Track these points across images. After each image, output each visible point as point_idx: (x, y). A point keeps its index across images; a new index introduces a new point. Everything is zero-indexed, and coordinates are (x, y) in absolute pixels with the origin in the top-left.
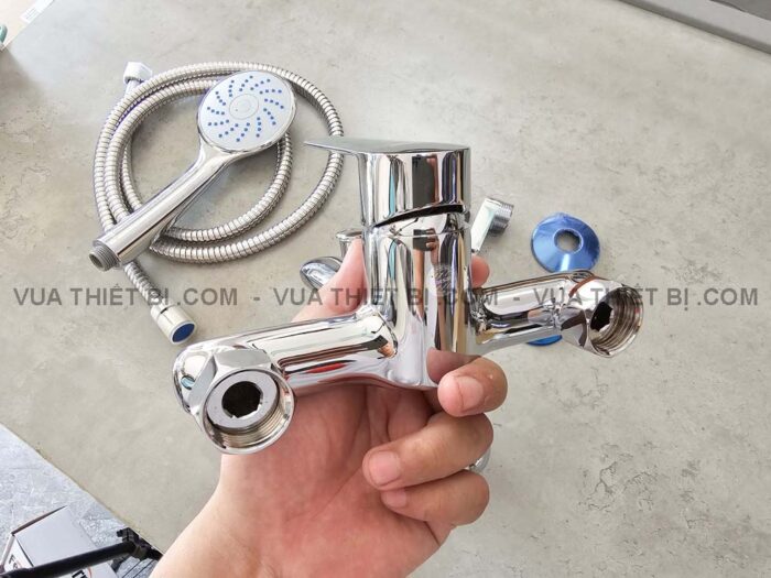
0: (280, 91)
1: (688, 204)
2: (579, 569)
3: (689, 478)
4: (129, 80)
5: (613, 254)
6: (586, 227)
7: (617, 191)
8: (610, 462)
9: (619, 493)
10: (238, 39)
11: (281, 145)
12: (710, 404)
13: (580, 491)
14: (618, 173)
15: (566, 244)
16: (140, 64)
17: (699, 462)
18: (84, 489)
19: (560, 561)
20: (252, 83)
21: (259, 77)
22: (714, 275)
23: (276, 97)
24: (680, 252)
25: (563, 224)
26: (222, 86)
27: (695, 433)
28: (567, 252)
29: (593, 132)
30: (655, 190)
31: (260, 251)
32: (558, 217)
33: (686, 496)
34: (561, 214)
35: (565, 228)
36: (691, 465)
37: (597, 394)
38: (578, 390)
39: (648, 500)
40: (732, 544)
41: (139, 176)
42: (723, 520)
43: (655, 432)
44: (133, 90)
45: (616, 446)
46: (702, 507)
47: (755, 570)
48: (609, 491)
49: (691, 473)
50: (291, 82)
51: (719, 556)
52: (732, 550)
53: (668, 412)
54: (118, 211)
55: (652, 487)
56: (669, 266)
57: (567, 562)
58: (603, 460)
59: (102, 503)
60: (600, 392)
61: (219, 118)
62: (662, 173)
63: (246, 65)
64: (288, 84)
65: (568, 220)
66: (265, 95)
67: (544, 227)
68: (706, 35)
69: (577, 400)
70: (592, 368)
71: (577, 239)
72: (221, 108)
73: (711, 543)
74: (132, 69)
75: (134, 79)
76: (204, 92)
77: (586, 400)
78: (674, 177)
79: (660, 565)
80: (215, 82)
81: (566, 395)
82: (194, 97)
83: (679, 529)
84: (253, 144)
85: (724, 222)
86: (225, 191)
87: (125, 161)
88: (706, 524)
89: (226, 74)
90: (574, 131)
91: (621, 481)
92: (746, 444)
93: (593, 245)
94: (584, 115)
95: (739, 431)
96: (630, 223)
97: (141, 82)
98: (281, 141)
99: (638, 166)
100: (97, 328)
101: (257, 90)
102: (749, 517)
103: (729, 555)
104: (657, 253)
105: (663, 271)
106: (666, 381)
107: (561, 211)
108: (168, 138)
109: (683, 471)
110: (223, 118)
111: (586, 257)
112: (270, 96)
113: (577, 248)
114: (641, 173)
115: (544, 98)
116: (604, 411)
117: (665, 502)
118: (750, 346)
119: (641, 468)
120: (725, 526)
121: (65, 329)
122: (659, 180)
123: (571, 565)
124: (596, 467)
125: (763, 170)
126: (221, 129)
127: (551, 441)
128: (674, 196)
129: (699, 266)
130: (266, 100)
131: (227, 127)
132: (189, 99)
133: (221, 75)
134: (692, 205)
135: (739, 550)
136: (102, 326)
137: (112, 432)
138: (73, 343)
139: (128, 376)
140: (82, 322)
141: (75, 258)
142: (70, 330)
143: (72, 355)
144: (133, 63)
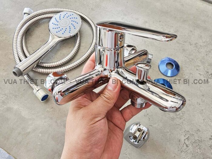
0: (77, 18)
1: (206, 54)
4: (25, 14)
5: (184, 70)
6: (175, 61)
7: (184, 50)
8: (187, 137)
9: (190, 147)
11: (77, 35)
13: (178, 147)
14: (184, 45)
15: (169, 67)
16: (29, 8)
20: (67, 15)
21: (69, 14)
23: (75, 20)
25: (168, 60)
26: (57, 16)
28: (170, 69)
30: (195, 50)
31: (71, 70)
32: (166, 58)
35: (169, 62)
39: (199, 148)
41: (28, 45)
43: (200, 126)
44: (26, 17)
45: (188, 131)
48: (187, 146)
50: (80, 15)
53: (204, 120)
54: (22, 57)
55: (200, 144)
56: (201, 73)
58: (185, 136)
60: (183, 114)
61: (57, 26)
62: (197, 45)
63: (64, 9)
64: (79, 16)
65: (170, 59)
66: (72, 19)
67: (162, 62)
69: (175, 117)
71: (173, 65)
72: (57, 23)
74: (26, 10)
75: (27, 13)
76: (51, 18)
80: (54, 15)
82: (47, 19)
84: (67, 35)
86: (58, 50)
87: (24, 40)
89: (58, 12)
91: (191, 143)
93: (177, 67)
94: (173, 27)
96: (188, 60)
97: (29, 14)
98: (77, 34)
99: (190, 42)
100: (14, 97)
101: (69, 18)
104: (197, 70)
105: (199, 75)
106: (202, 110)
107: (167, 56)
108: (38, 32)
109: (210, 138)
110: (58, 27)
111: (176, 71)
112: (73, 20)
113: (173, 68)
114: (191, 45)
115: (160, 21)
116: (184, 120)
117: (205, 149)
119: (197, 138)
121: (2, 98)
122: (196, 47)
124: (183, 138)
126: (57, 30)
128: (201, 52)
129: (210, 74)
130: (72, 21)
131: (59, 29)
132: (45, 20)
133: (56, 12)
134: (207, 54)
136: (16, 96)
137: (19, 133)
138: (5, 102)
139: (25, 113)
140: (8, 95)
141: (6, 73)
142: (4, 98)
143: (5, 107)
144: (27, 8)
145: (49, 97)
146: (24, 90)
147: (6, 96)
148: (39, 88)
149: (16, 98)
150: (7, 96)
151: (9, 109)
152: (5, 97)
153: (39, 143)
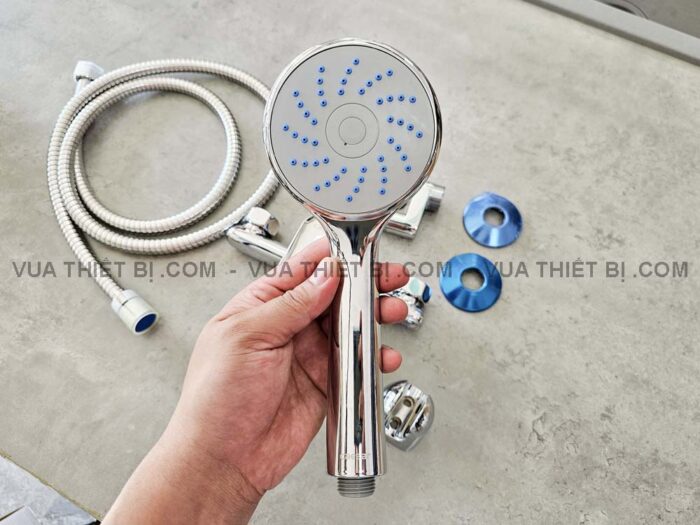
1: (594, 180)
2: (518, 513)
3: (607, 421)
4: (79, 78)
5: (535, 226)
6: (512, 204)
7: (535, 170)
8: (541, 413)
9: (550, 441)
10: (185, 37)
12: (621, 355)
13: (516, 442)
14: (534, 154)
15: (494, 219)
16: (90, 63)
17: (614, 406)
18: (46, 483)
19: (503, 507)
22: (618, 241)
24: (590, 222)
25: (490, 202)
27: (610, 381)
28: (494, 226)
29: (512, 118)
30: (566, 168)
32: (485, 196)
33: (605, 437)
34: (488, 193)
35: (492, 206)
36: (608, 410)
37: (526, 353)
38: (509, 351)
39: (574, 444)
40: (645, 476)
42: (636, 456)
43: (576, 382)
44: (83, 89)
45: (544, 398)
46: (619, 446)
47: (664, 497)
48: (540, 439)
49: (609, 417)
51: (635, 488)
52: (646, 482)
53: (587, 365)
55: (576, 432)
56: (581, 235)
57: (508, 508)
58: (534, 412)
59: (65, 496)
60: (529, 350)
62: (572, 154)
65: (496, 198)
67: (475, 206)
68: (601, 32)
69: (509, 360)
70: (522, 329)
71: (503, 215)
73: (627, 477)
74: (82, 68)
75: (85, 77)
77: (517, 358)
78: (582, 156)
79: (587, 501)
81: (500, 356)
82: (144, 94)
83: (600, 467)
85: (624, 194)
87: (77, 158)
88: (623, 460)
90: (495, 118)
91: (551, 430)
92: (651, 387)
93: (516, 218)
94: (503, 104)
95: (645, 376)
96: (546, 199)
97: (92, 80)
99: (552, 148)
100: (53, 322)
102: (657, 451)
103: (642, 486)
104: (571, 225)
105: (576, 240)
106: (583, 337)
107: (487, 190)
108: (119, 133)
109: (602, 415)
111: (513, 229)
113: (502, 223)
114: (554, 154)
115: (468, 89)
116: (534, 368)
117: (588, 445)
118: (651, 302)
119: (567, 416)
120: (638, 460)
121: (20, 326)
122: (569, 160)
123: (511, 510)
124: (529, 418)
125: (653, 148)
127: (489, 399)
128: (582, 174)
129: (606, 234)
132: (139, 95)
134: (597, 181)
135: (650, 481)
136: (59, 320)
137: (73, 425)
138: (29, 339)
139: (87, 368)
140: (38, 317)
141: (29, 254)
142: (28, 326)
143: (29, 351)
144: (83, 63)
145: (157, 320)
146: (82, 302)
147: (31, 322)
148: (127, 294)
149: (61, 325)
150: (35, 321)
151: (41, 359)
152: (28, 323)
153: (129, 451)
